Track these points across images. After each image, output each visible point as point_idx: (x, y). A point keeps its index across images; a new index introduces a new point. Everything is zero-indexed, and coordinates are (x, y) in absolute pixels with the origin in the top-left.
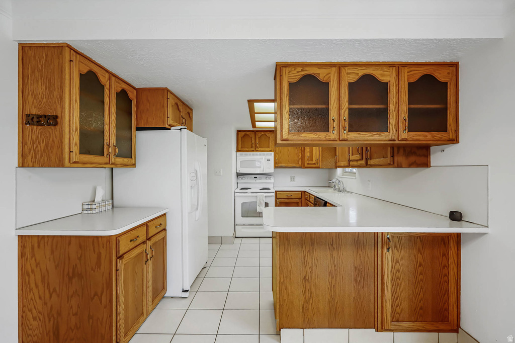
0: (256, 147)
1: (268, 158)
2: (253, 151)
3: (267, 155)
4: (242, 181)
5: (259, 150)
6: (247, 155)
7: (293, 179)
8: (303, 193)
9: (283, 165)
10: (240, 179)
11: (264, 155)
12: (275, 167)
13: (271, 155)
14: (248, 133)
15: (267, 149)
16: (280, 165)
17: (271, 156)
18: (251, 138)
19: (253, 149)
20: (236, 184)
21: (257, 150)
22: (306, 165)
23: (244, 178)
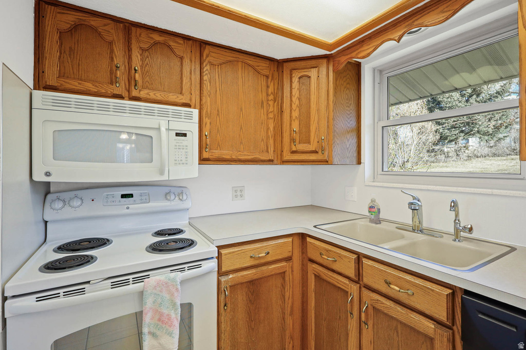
0: (131, 82)
1: (181, 127)
2: (120, 97)
3: (177, 115)
4: (68, 212)
5: (143, 94)
6: (90, 106)
7: (238, 193)
8: (297, 241)
9: (226, 153)
10: (58, 205)
11: (163, 114)
12: (203, 160)
13: (189, 117)
14: (94, 22)
15: (172, 97)
16: (217, 153)
17: (189, 120)
18: (111, 43)
19: (119, 89)
20: (42, 225)
21: (135, 93)
22: (287, 156)
23: (76, 203)
